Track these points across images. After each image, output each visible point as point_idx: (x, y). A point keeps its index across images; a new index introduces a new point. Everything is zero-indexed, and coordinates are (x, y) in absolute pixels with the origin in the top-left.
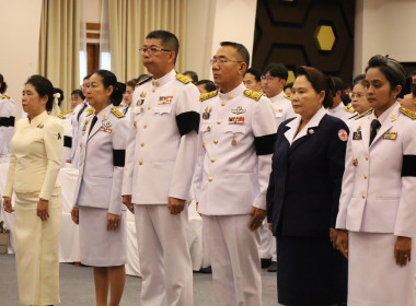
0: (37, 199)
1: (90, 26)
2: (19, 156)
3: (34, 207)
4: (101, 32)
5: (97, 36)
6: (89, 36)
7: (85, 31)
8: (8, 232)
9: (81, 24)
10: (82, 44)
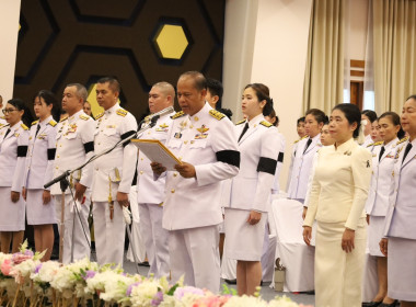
0: (343, 230)
1: (354, 63)
2: (324, 184)
3: (339, 238)
4: (366, 70)
5: (362, 74)
6: (353, 73)
7: (349, 69)
8: (284, 269)
9: (345, 61)
10: (345, 82)
